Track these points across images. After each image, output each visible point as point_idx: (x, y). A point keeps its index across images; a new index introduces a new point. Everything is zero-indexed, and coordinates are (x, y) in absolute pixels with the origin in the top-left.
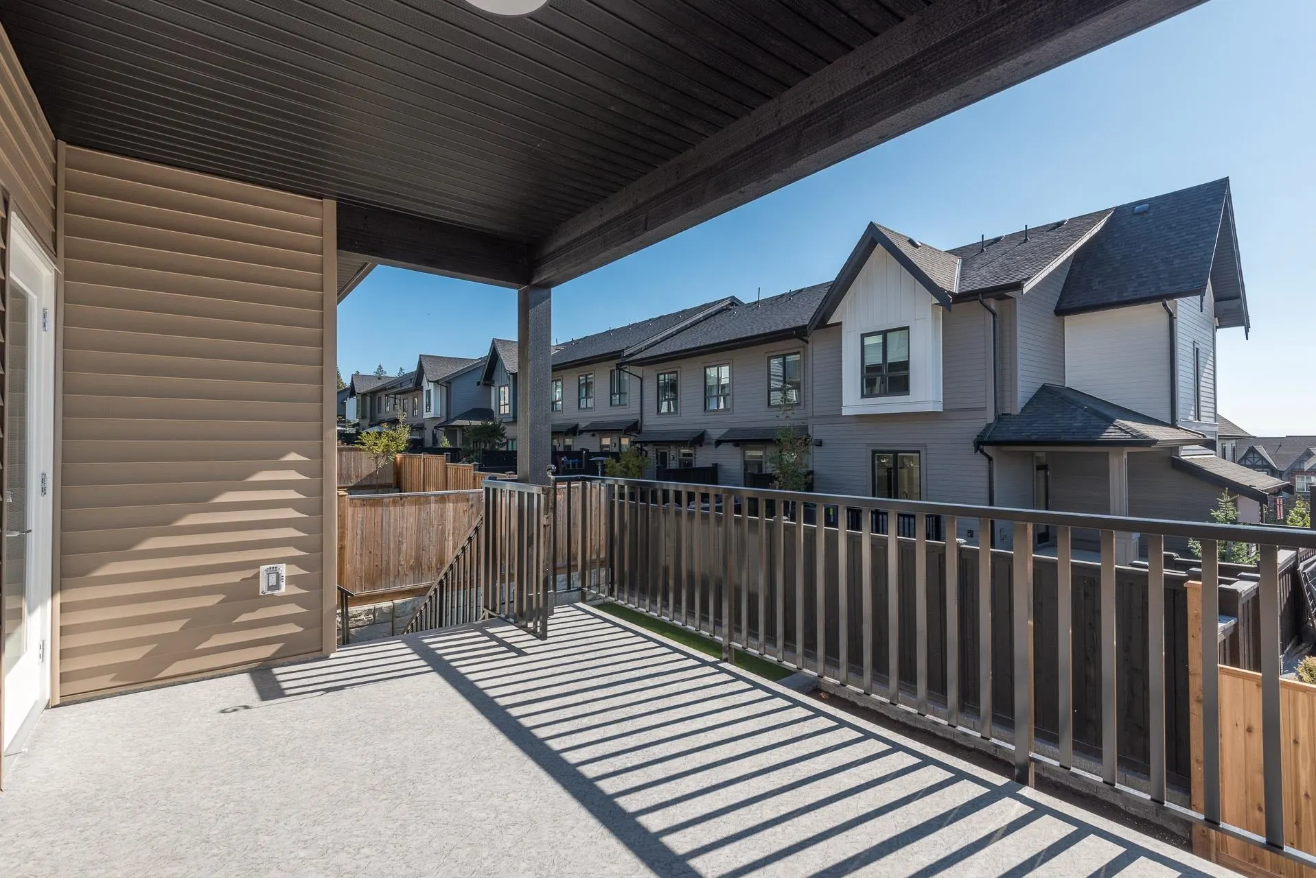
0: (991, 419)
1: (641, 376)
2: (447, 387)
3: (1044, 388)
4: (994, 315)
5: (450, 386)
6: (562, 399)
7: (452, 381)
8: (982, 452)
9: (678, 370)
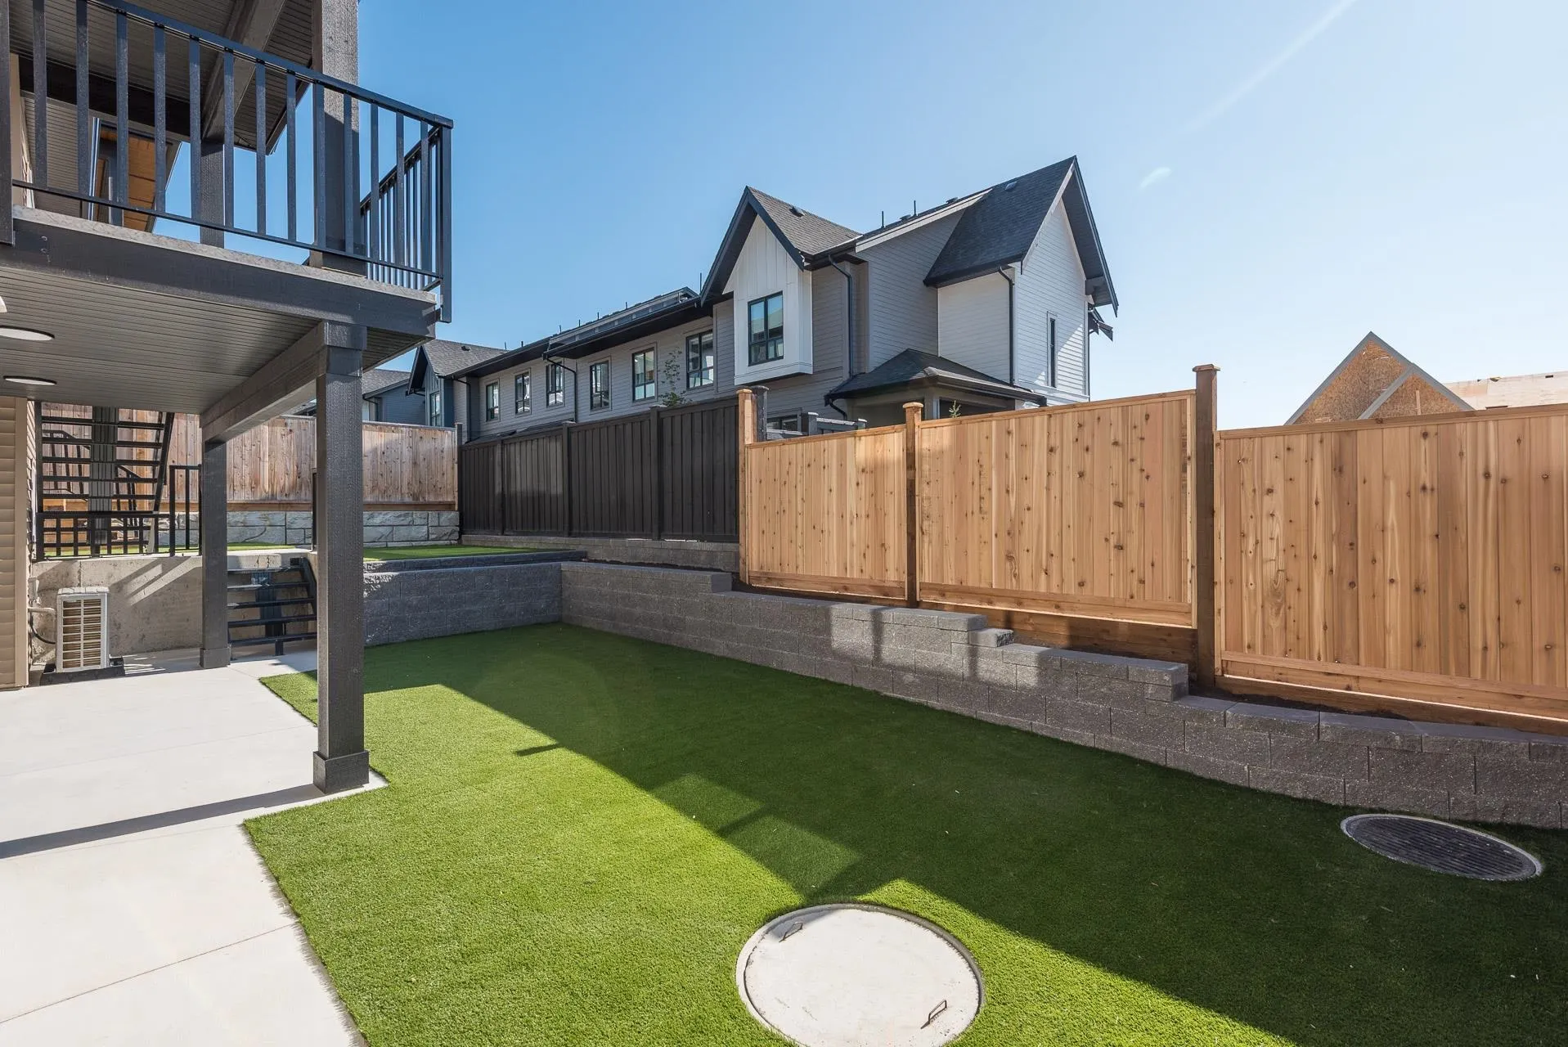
0: (846, 376)
1: (575, 370)
2: (376, 404)
3: (907, 352)
4: (849, 277)
5: (381, 403)
6: (499, 407)
7: (382, 396)
8: (832, 405)
9: (608, 359)
